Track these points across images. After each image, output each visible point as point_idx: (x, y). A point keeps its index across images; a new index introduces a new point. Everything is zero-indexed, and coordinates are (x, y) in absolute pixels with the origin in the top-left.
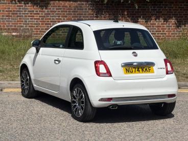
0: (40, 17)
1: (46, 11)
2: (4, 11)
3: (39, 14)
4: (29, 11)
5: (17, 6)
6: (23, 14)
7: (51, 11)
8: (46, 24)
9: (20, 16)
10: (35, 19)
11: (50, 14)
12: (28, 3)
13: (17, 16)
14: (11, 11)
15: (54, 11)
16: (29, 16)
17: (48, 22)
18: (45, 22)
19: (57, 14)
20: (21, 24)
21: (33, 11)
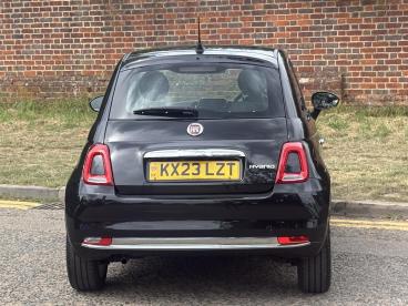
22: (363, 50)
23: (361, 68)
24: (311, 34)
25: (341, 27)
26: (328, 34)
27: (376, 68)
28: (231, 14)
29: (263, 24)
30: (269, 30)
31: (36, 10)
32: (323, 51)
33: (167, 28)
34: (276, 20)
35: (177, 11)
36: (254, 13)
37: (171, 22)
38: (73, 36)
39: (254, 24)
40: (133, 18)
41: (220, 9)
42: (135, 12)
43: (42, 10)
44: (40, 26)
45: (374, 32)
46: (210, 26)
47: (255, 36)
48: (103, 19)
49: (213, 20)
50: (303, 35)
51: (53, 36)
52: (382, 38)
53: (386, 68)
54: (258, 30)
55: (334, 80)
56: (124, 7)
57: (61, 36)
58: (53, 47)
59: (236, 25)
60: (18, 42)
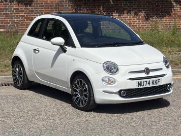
0: (24, 13)
1: (30, 8)
3: (23, 11)
4: (14, 9)
5: (4, 4)
7: (35, 8)
11: (33, 11)
12: (13, 2)
13: (4, 14)
15: (37, 8)
16: (15, 14)
18: (29, 18)
19: (40, 11)
20: (7, 21)
22: (25, 18)
23: (24, 25)
24: (3, 11)
25: (16, 9)
32: (9, 18)
45: (29, 11)
52: (32, 13)
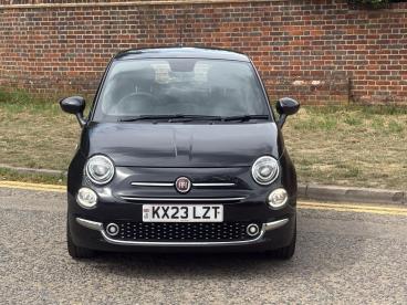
2: (297, 38)
6: (334, 43)
8: (379, 63)
9: (329, 48)
10: (357, 53)
14: (311, 38)
17: (385, 57)
21: (354, 37)
26: (338, 43)
27: (379, 73)
28: (252, 25)
29: (280, 34)
30: (286, 39)
31: (79, 19)
33: (195, 36)
34: (292, 30)
35: (204, 21)
36: (272, 24)
37: (199, 31)
38: (112, 41)
39: (272, 34)
40: (165, 27)
41: (243, 20)
42: (167, 22)
43: (85, 18)
44: (83, 33)
46: (233, 35)
47: (272, 44)
48: (138, 27)
49: (236, 30)
50: (314, 43)
51: (94, 42)
53: (388, 73)
54: (275, 39)
55: (342, 82)
56: (157, 17)
57: (101, 42)
58: (94, 51)
59: (256, 35)
60: (63, 46)
